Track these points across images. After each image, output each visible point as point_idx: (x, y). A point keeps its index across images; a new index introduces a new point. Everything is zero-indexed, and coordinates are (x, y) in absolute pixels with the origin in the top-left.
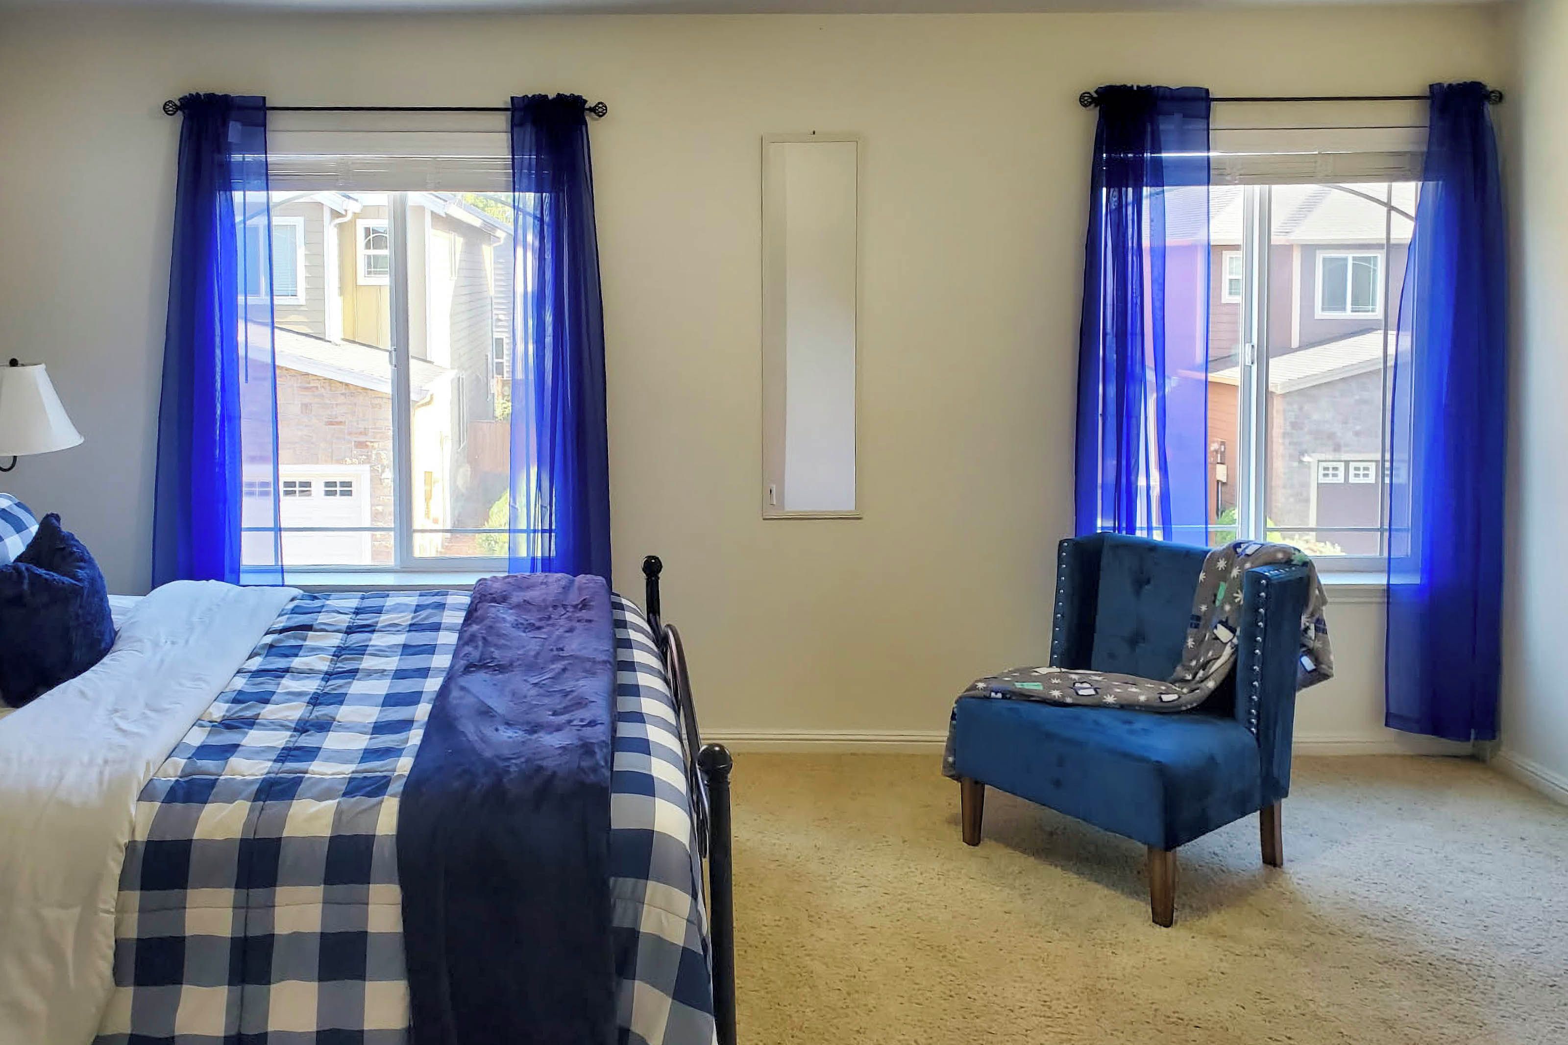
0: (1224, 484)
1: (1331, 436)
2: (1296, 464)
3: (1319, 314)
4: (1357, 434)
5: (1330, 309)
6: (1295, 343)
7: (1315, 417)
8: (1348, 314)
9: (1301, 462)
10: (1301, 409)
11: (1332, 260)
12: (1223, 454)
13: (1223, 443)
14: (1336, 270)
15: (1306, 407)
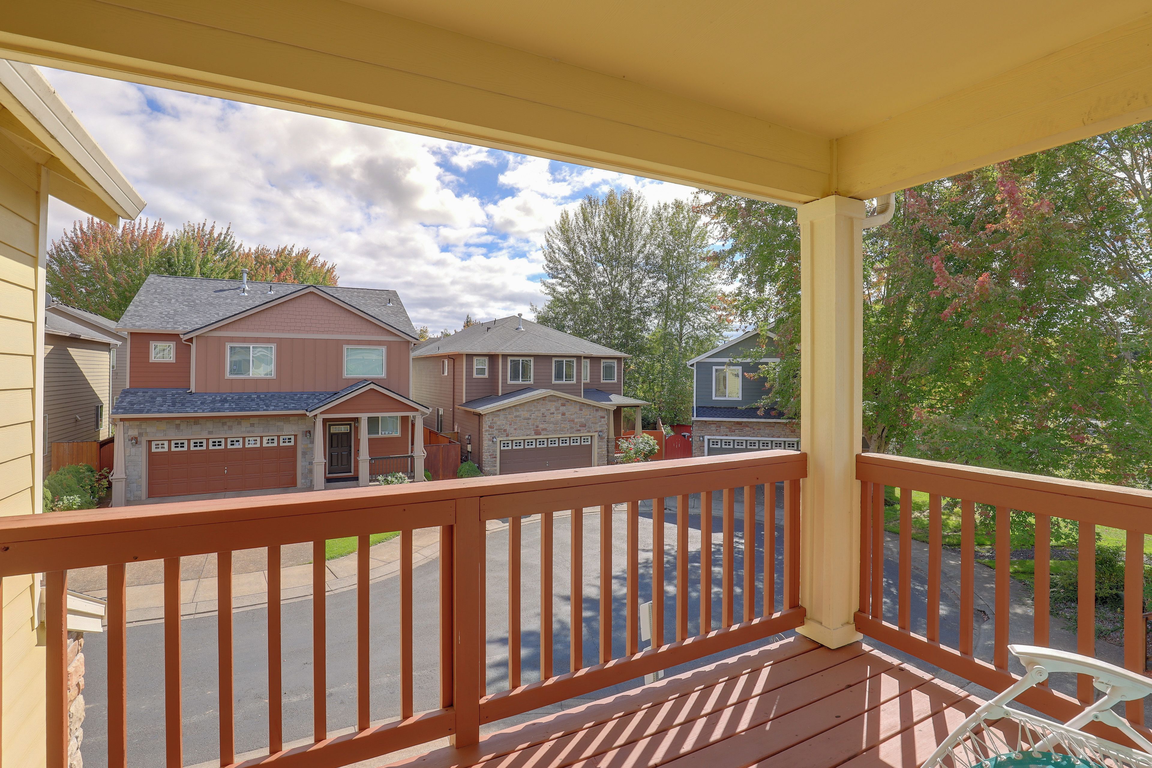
0: (470, 452)
1: (505, 430)
2: (491, 442)
3: (509, 382)
4: (515, 429)
5: (513, 380)
6: (500, 394)
7: (498, 423)
8: (520, 382)
9: (493, 441)
10: (493, 420)
11: (514, 361)
12: (470, 440)
13: (470, 435)
14: (515, 364)
15: (495, 419)
